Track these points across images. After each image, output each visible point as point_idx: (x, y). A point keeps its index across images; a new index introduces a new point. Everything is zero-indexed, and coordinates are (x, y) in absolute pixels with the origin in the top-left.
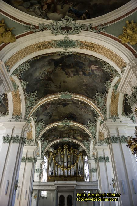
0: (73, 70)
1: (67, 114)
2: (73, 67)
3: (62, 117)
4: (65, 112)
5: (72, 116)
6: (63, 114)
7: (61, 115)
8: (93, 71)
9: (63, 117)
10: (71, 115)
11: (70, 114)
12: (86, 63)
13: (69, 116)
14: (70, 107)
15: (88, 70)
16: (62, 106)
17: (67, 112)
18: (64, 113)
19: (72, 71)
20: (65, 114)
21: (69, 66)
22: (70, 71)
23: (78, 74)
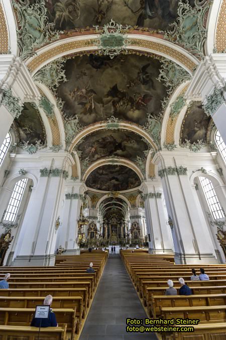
0: (107, 141)
1: (111, 67)
2: (107, 143)
3: (122, 60)
4: (115, 72)
5: (99, 64)
6: (119, 66)
7: (122, 64)
8: (92, 147)
9: (119, 60)
10: (102, 64)
11: (103, 66)
12: (99, 149)
13: (106, 61)
14: (105, 87)
15: (96, 145)
16: (119, 89)
17: (109, 71)
18: (116, 69)
19: (108, 139)
20: (114, 67)
21: (110, 143)
22: (109, 140)
23: (102, 138)
